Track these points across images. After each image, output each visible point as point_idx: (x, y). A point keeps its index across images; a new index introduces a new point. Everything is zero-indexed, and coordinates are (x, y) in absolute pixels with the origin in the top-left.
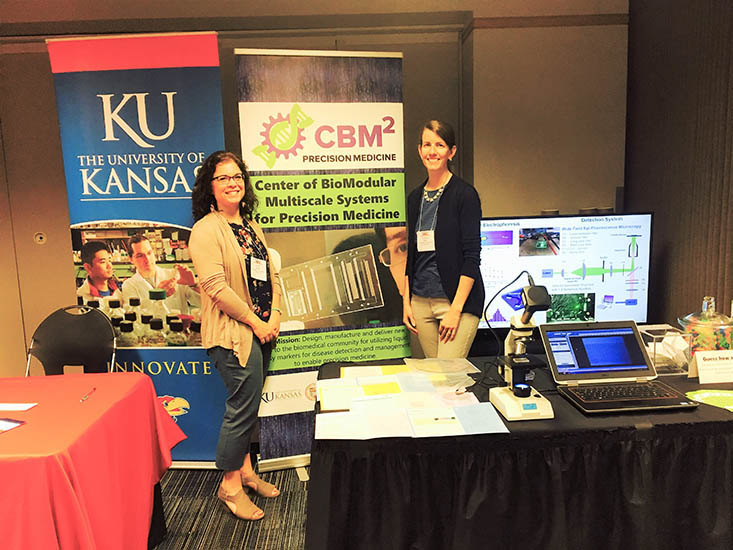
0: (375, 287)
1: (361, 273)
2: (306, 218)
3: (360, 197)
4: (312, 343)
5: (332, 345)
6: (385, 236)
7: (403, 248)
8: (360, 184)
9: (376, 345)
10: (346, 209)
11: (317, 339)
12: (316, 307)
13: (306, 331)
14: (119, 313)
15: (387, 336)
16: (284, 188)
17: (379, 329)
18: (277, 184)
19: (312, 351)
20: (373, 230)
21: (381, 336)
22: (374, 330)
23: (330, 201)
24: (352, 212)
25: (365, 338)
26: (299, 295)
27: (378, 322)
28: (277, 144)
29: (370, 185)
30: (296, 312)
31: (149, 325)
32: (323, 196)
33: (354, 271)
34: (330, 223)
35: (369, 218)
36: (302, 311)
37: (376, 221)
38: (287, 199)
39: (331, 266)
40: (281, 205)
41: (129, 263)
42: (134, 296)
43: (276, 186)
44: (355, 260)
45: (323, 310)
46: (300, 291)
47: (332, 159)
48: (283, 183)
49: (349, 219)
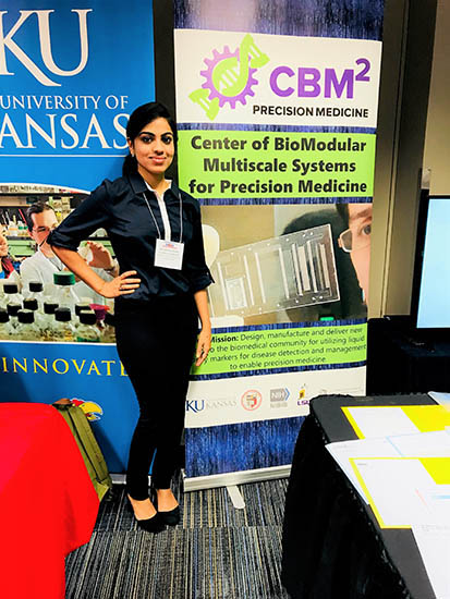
0: (331, 278)
1: (315, 259)
2: (253, 188)
3: (321, 163)
4: (252, 342)
5: (276, 345)
6: (348, 215)
7: (367, 230)
8: (322, 147)
9: (326, 346)
10: (302, 178)
11: (258, 337)
12: (258, 299)
13: (245, 329)
14: (17, 299)
15: (341, 336)
16: (227, 148)
17: (333, 328)
18: (219, 142)
19: (251, 352)
20: (333, 206)
21: (333, 336)
22: (326, 328)
23: (283, 167)
24: (310, 182)
25: (314, 338)
26: (239, 285)
28: (222, 89)
29: (334, 149)
30: (235, 305)
31: (53, 316)
32: (276, 160)
33: (307, 257)
34: (282, 195)
35: (330, 190)
36: (242, 304)
37: (338, 194)
38: (230, 162)
39: (280, 250)
40: (223, 170)
41: (28, 239)
42: (35, 280)
43: (217, 144)
44: (308, 242)
45: (267, 304)
46: (241, 279)
47: (289, 111)
48: (226, 141)
49: (305, 191)
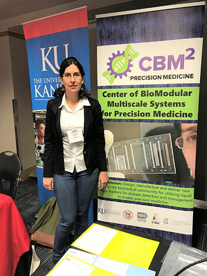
0: (171, 161)
1: (162, 150)
2: (130, 114)
3: (166, 103)
4: (129, 187)
5: (141, 191)
6: (181, 129)
7: (193, 138)
8: (166, 94)
9: (168, 196)
10: (155, 110)
11: (132, 185)
12: (132, 166)
13: (125, 180)
15: (177, 193)
16: (118, 96)
17: (172, 187)
18: (114, 94)
19: (128, 191)
21: (173, 192)
22: (168, 187)
23: (145, 105)
24: (159, 112)
25: (161, 191)
26: (122, 158)
27: (171, 182)
28: (116, 70)
29: (173, 95)
30: (120, 168)
32: (141, 101)
33: (158, 149)
34: (145, 118)
35: (170, 116)
36: (124, 168)
37: (175, 118)
38: (119, 102)
39: (143, 144)
40: (116, 106)
44: (159, 142)
45: (136, 169)
46: (123, 156)
47: (149, 78)
48: (118, 93)
49: (157, 116)
